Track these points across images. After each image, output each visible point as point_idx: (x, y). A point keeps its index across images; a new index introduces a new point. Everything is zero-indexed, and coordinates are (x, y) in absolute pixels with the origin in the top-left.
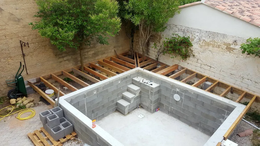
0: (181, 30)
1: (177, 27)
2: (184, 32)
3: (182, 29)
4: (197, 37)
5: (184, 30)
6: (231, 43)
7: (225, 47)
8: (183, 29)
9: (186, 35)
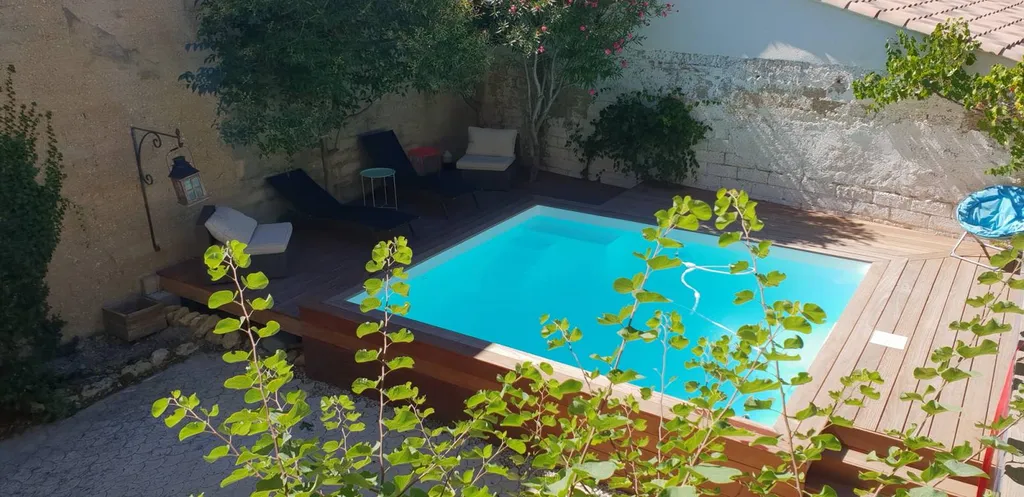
0: (660, 63)
1: (644, 57)
2: (669, 71)
3: (663, 61)
4: (716, 83)
5: (670, 63)
6: (826, 87)
7: (809, 102)
8: (668, 58)
9: (677, 80)
